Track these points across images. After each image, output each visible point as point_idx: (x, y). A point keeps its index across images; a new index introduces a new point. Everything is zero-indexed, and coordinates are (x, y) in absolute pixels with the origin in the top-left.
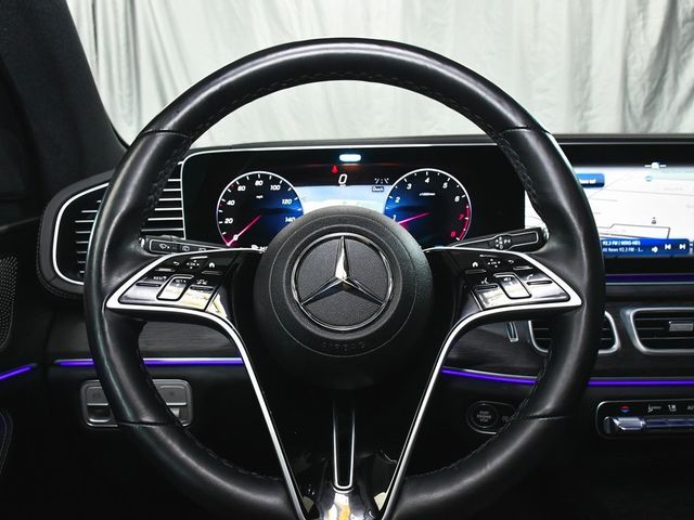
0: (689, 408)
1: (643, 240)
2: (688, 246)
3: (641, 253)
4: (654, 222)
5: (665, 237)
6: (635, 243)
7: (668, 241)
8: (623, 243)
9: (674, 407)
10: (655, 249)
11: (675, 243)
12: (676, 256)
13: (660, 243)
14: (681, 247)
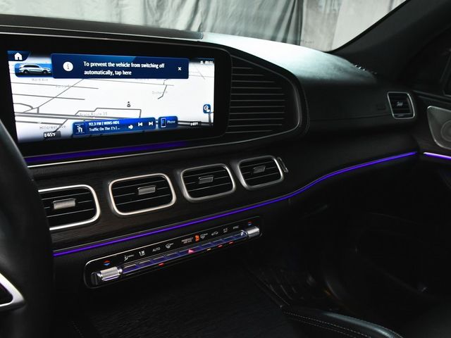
0: (154, 250)
1: (121, 120)
2: (154, 123)
3: (119, 131)
4: (129, 106)
5: (138, 117)
6: (115, 123)
7: (140, 120)
8: (105, 123)
9: (143, 252)
10: (131, 127)
11: (146, 121)
12: (146, 131)
13: (134, 122)
14: (150, 124)
